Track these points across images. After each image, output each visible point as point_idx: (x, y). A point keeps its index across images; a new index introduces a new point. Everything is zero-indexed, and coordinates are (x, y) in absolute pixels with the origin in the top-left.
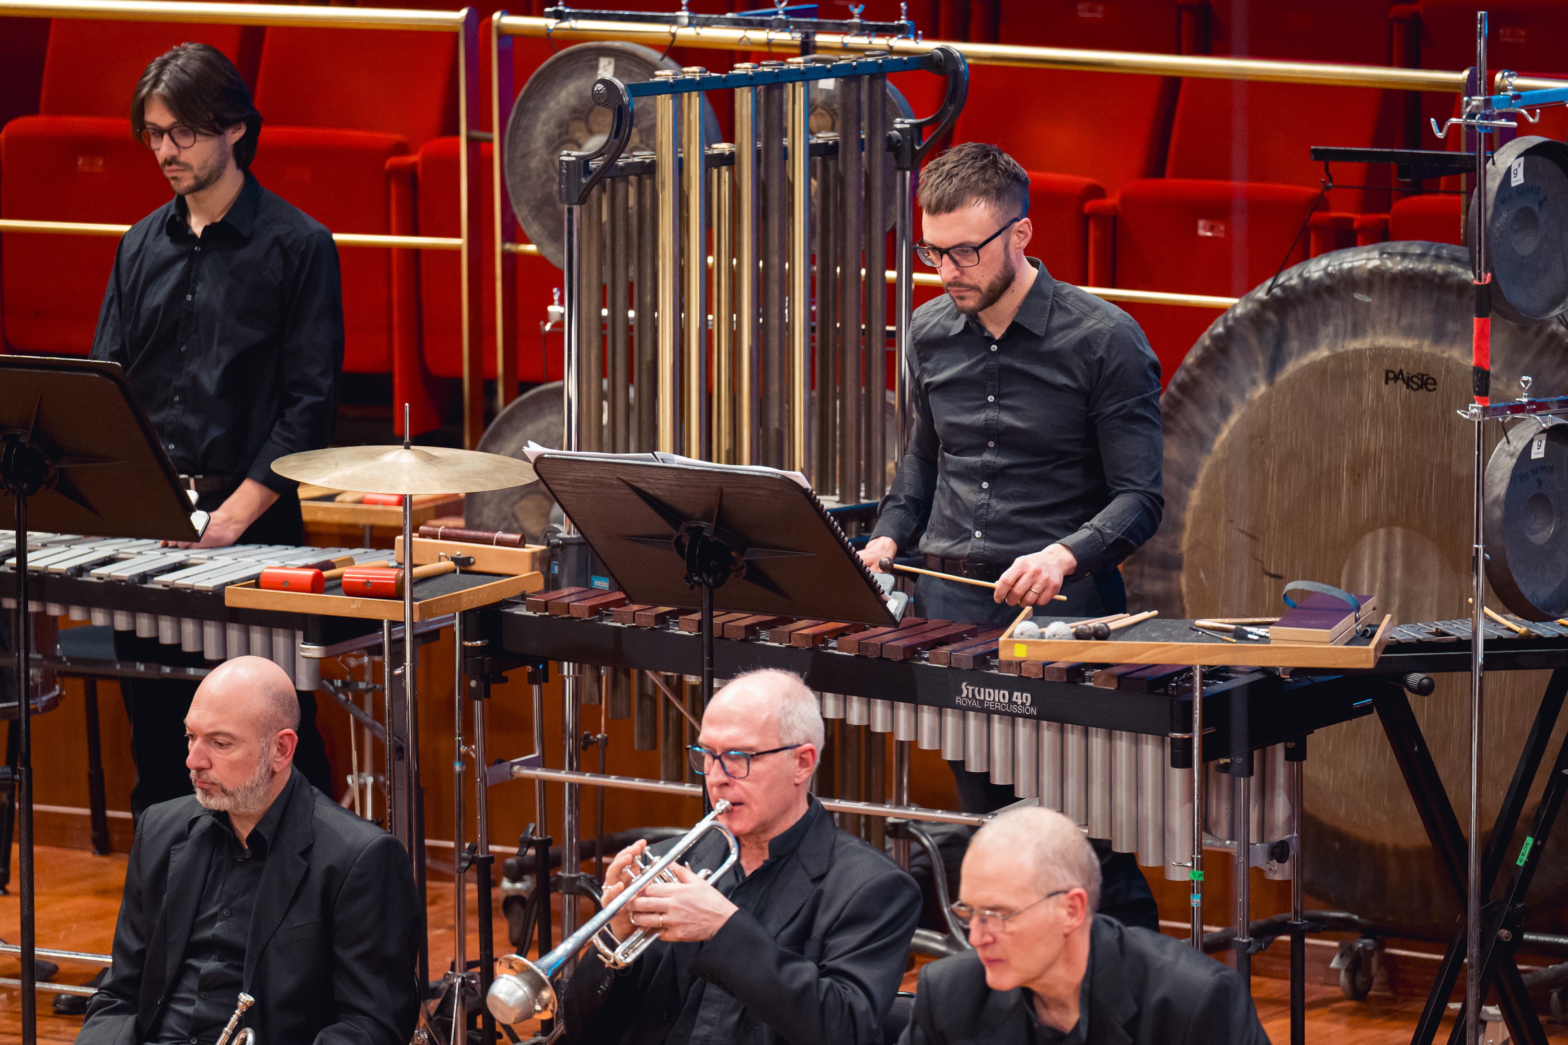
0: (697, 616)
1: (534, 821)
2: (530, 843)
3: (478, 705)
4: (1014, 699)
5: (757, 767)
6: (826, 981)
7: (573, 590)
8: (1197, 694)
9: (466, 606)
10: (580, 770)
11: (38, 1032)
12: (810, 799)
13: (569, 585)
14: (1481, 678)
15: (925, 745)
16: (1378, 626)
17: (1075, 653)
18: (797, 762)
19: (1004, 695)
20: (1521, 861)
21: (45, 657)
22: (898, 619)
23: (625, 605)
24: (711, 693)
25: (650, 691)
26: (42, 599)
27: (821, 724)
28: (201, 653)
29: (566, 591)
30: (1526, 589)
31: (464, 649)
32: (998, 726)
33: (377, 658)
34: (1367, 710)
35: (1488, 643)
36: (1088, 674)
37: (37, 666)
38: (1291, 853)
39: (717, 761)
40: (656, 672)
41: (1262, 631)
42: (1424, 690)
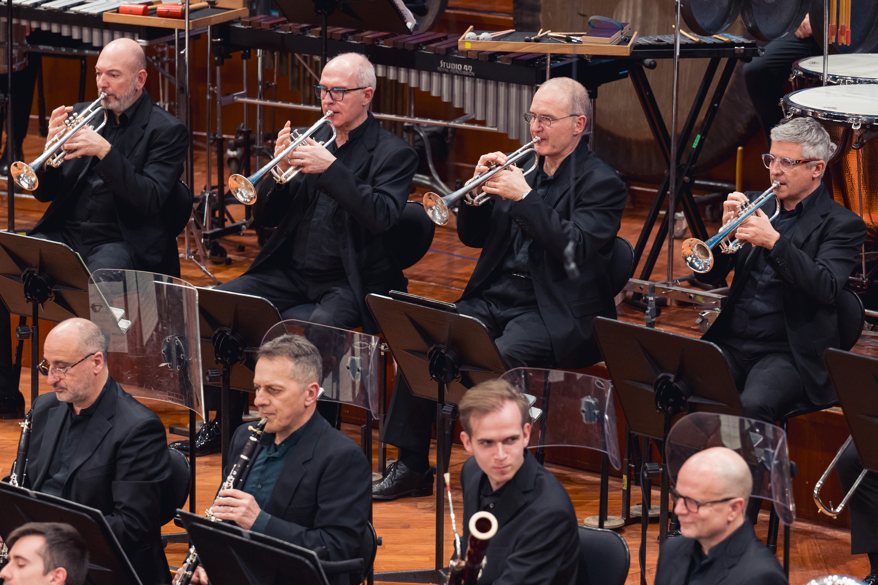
0: (319, 29)
1: (243, 122)
2: (241, 133)
3: (218, 68)
4: (464, 68)
5: (347, 96)
6: (376, 194)
7: (262, 16)
8: (548, 67)
9: (213, 22)
10: (265, 99)
11: (15, 216)
12: (369, 113)
13: (261, 14)
14: (678, 63)
15: (424, 89)
16: (631, 37)
17: (493, 47)
18: (364, 95)
19: (460, 67)
20: (695, 146)
21: (20, 44)
22: (412, 31)
23: (286, 23)
24: (324, 63)
25: (297, 63)
26: (19, 18)
27: (375, 79)
28: (91, 43)
29: (259, 17)
30: (699, 21)
31: (212, 42)
32: (457, 81)
33: (172, 47)
34: (625, 76)
35: (682, 46)
36: (498, 57)
37: (16, 49)
38: (590, 140)
39: (328, 93)
40: (300, 54)
41: (579, 38)
42: (652, 67)
